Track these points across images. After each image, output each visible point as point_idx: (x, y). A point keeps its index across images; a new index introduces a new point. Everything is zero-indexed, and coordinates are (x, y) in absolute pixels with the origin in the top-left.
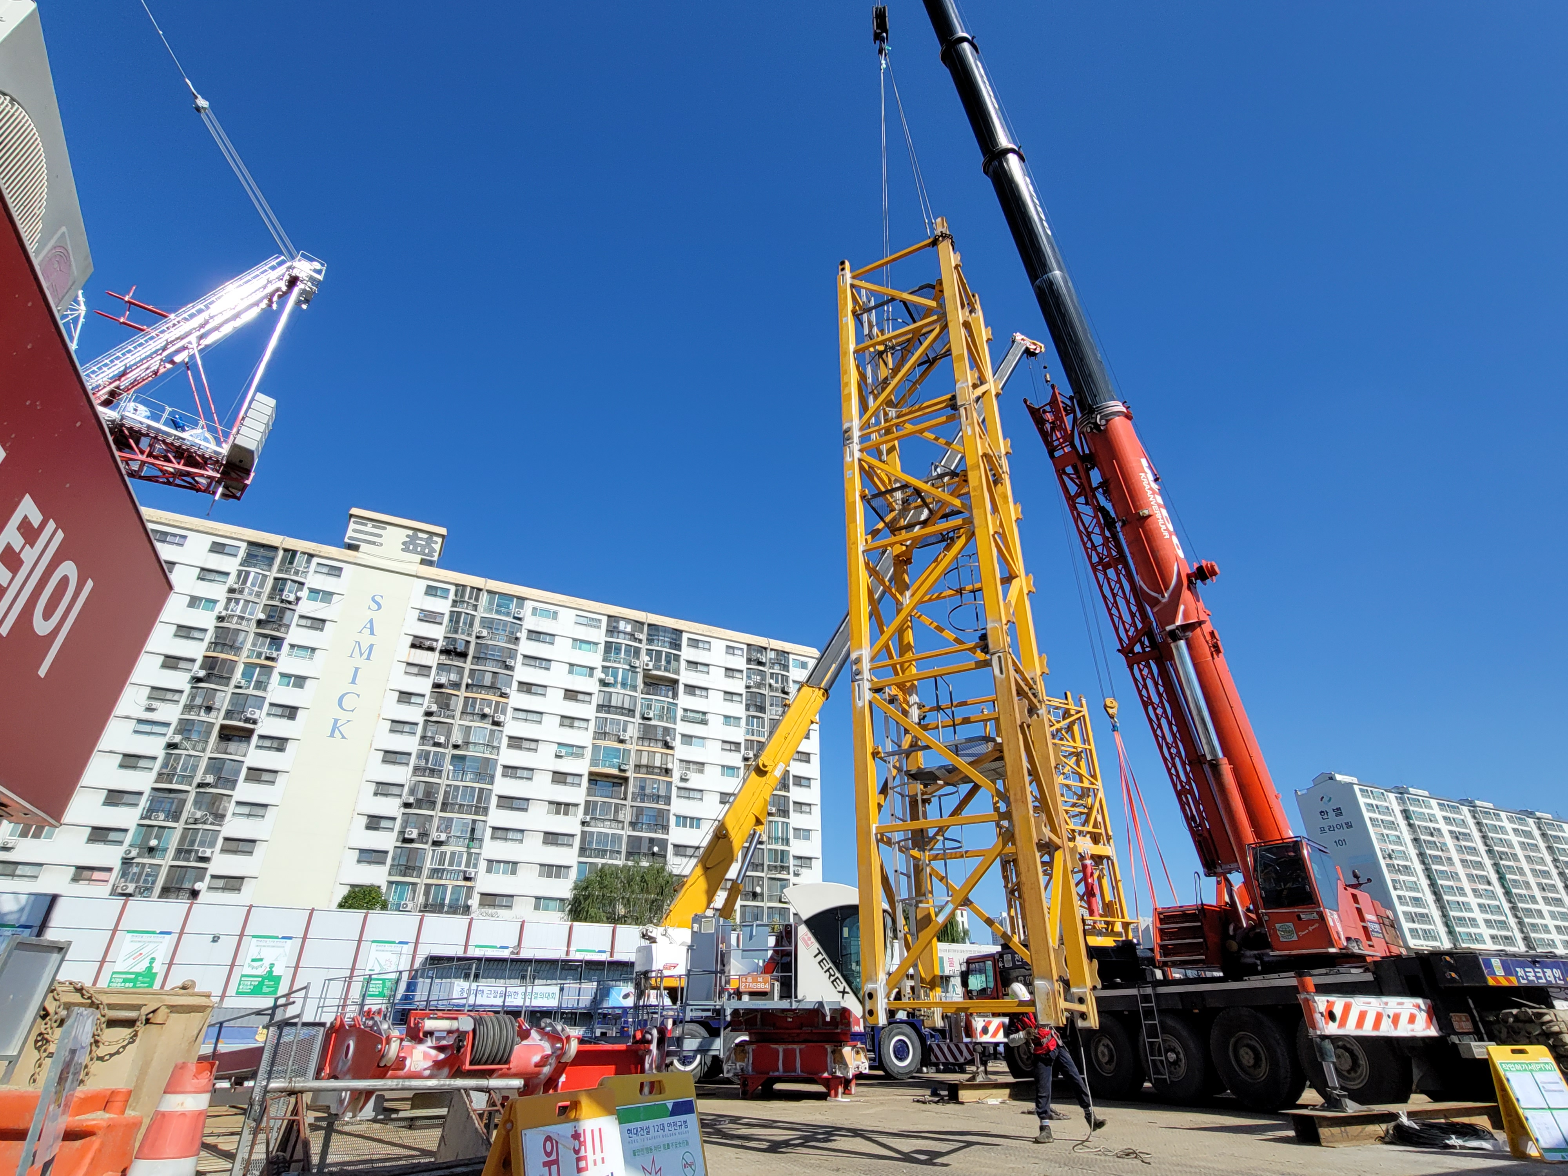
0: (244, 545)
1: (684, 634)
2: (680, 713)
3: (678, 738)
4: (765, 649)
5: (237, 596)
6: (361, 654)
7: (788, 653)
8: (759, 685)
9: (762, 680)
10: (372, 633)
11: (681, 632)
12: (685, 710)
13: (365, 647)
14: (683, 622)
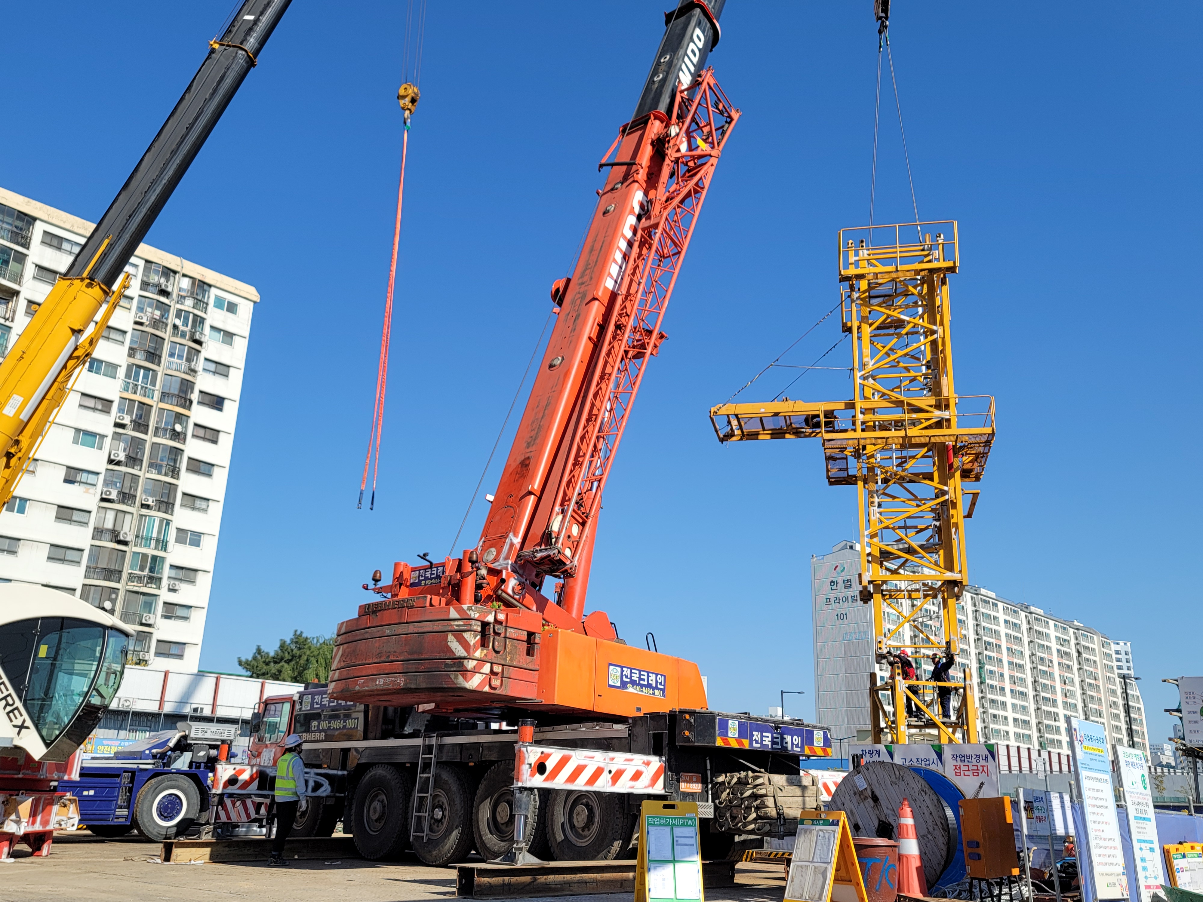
1: (38, 223)
4: (175, 272)
7: (210, 286)
8: (157, 323)
9: (162, 316)
11: (35, 219)
14: (39, 204)
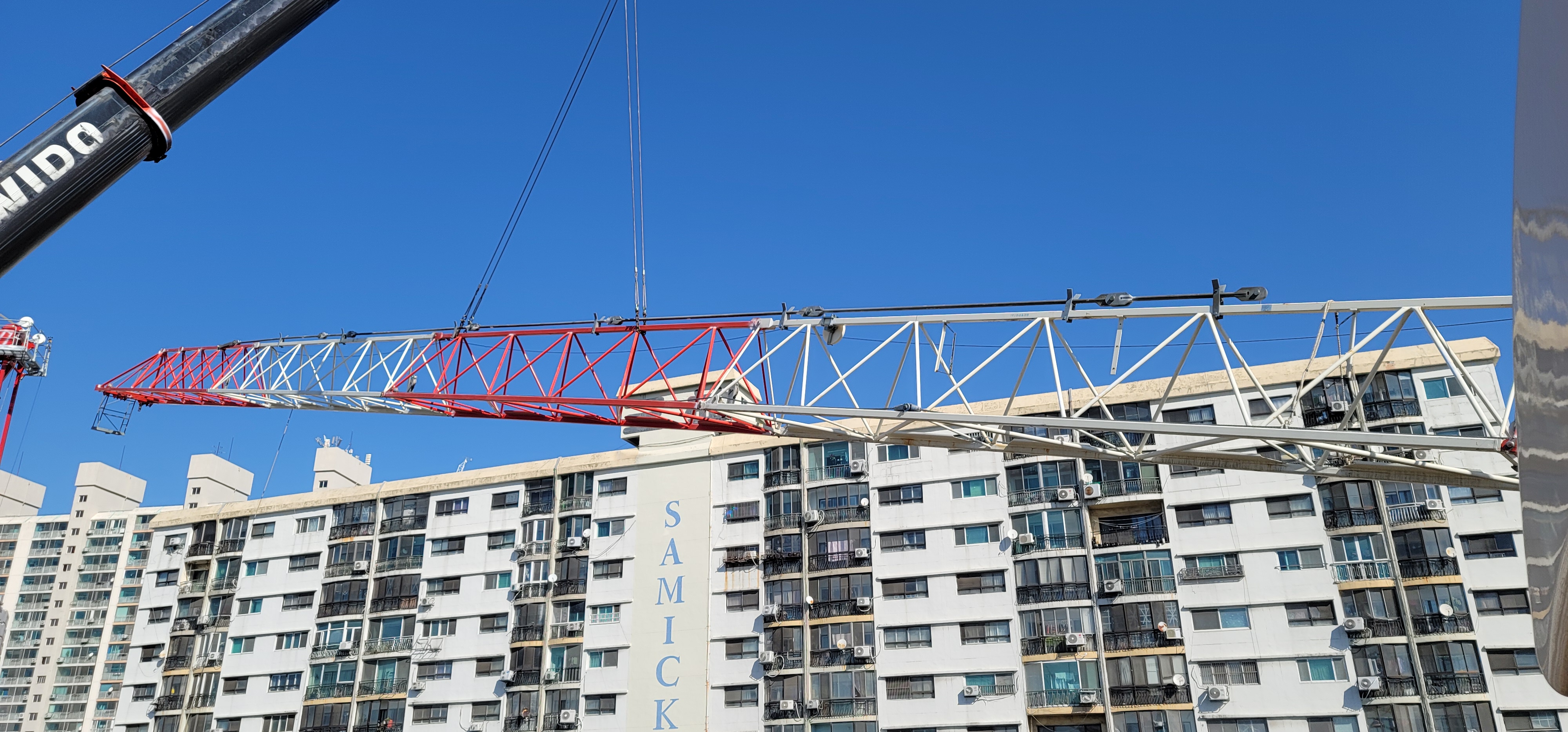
0: (522, 488)
1: (1153, 406)
2: (1179, 566)
3: (1187, 618)
5: (526, 558)
6: (670, 597)
7: (1408, 371)
10: (677, 561)
11: (1149, 403)
12: (1188, 558)
13: (672, 583)
